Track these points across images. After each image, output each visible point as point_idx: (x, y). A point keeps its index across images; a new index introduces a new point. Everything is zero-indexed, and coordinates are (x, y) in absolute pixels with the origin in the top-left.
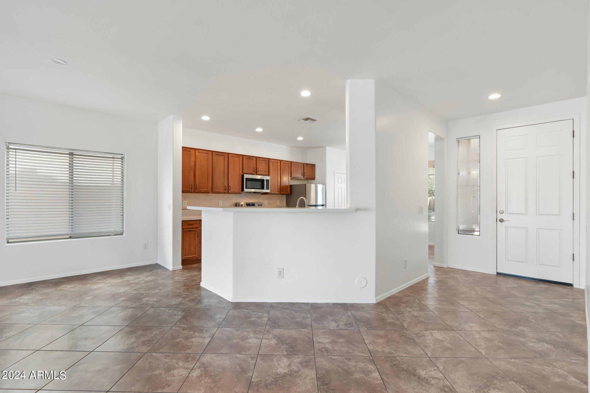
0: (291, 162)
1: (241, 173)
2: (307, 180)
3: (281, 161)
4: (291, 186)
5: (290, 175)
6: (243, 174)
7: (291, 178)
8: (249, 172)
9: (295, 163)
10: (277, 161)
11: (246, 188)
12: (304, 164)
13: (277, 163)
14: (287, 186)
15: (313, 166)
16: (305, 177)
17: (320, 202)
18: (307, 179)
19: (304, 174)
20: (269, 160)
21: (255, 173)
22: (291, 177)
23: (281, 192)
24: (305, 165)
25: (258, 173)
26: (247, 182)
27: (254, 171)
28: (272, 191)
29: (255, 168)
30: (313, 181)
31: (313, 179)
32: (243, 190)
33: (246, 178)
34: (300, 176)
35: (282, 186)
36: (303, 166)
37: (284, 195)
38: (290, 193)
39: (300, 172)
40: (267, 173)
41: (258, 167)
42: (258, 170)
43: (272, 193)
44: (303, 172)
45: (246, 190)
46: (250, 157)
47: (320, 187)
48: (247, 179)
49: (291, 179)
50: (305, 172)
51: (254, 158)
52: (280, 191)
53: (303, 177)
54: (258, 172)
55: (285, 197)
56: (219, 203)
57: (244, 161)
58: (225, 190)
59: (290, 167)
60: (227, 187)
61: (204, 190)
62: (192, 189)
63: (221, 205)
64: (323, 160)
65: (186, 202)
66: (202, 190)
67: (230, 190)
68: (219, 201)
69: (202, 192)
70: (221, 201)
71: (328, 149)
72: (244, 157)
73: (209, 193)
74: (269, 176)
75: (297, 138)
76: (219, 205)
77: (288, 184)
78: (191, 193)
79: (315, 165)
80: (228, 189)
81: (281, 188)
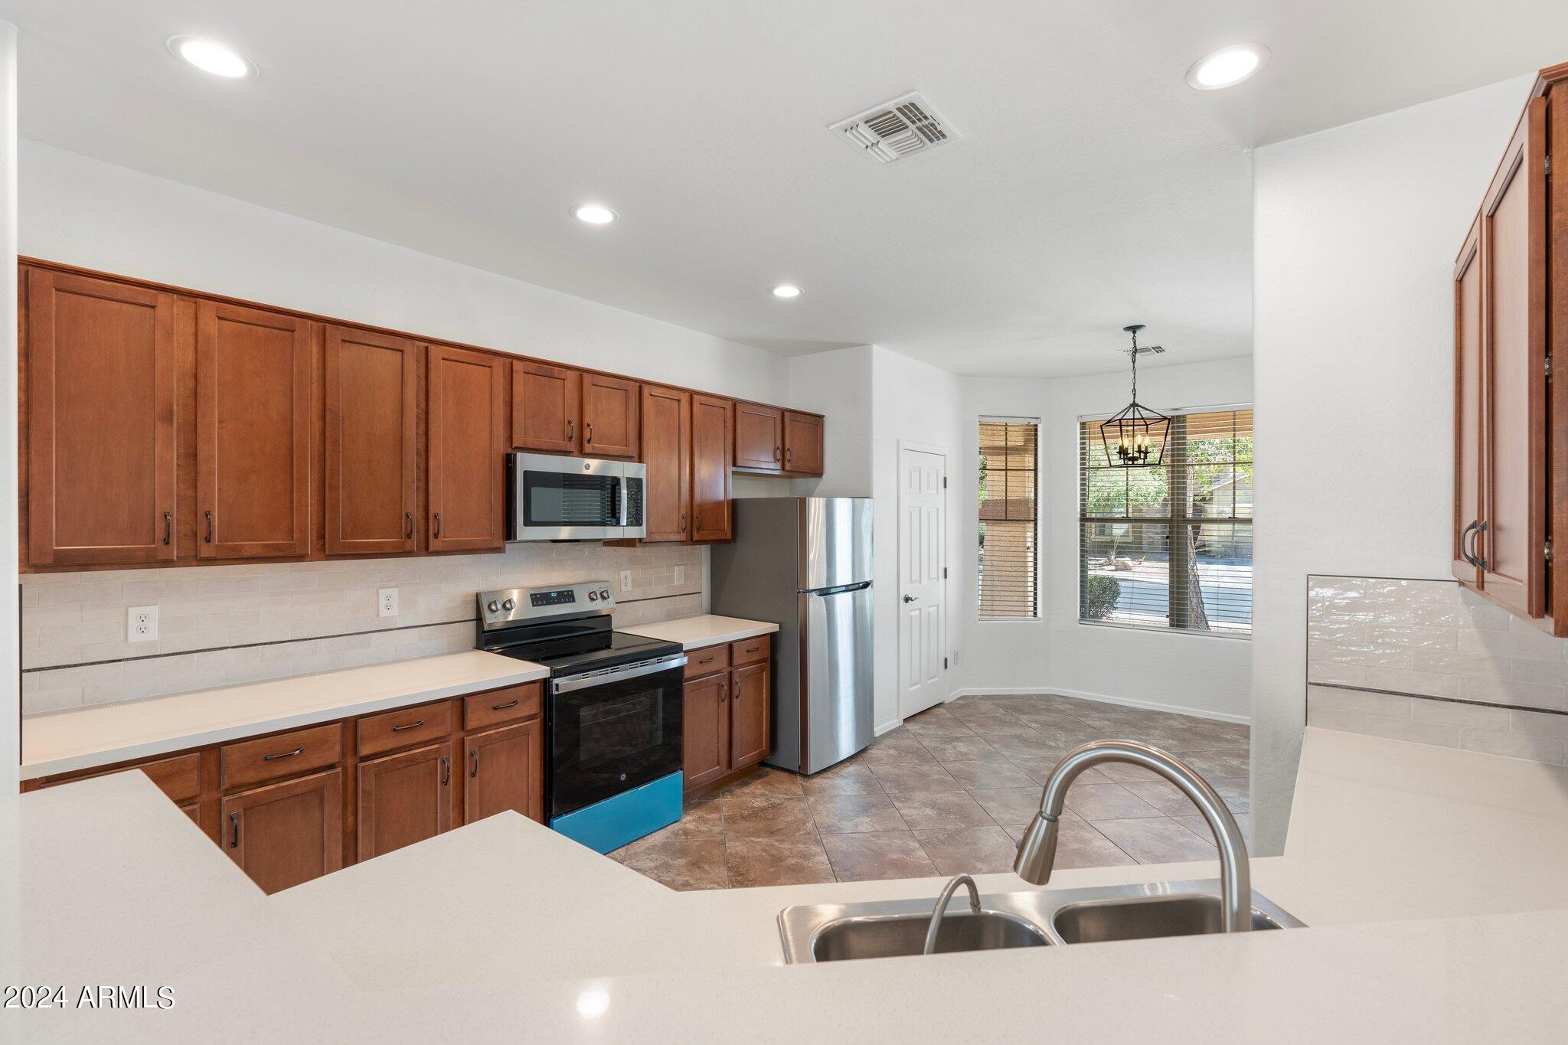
0: (735, 403)
1: (500, 447)
2: (791, 477)
3: (692, 394)
4: (734, 504)
5: (729, 457)
6: (509, 451)
7: (735, 469)
8: (544, 442)
9: (748, 408)
10: (675, 395)
11: (528, 522)
12: (783, 413)
13: (675, 404)
14: (718, 505)
15: (815, 422)
16: (788, 467)
17: (843, 577)
18: (796, 474)
19: (782, 454)
20: (640, 387)
21: (572, 446)
22: (734, 464)
23: (695, 534)
24: (787, 415)
25: (588, 448)
26: (534, 490)
27: (571, 438)
28: (654, 529)
29: (575, 424)
30: (812, 481)
31: (818, 473)
32: (509, 533)
33: (526, 473)
34: (768, 464)
35: (700, 506)
36: (779, 422)
37: (705, 546)
38: (729, 536)
39: (771, 448)
40: (633, 450)
41: (587, 420)
42: (587, 435)
43: (657, 538)
44: (779, 444)
45: (524, 532)
46: (546, 370)
47: (843, 507)
48: (534, 479)
49: (734, 473)
50: (788, 446)
51: (571, 375)
52: (689, 528)
53: (778, 466)
54: (589, 441)
55: (704, 551)
56: (383, 602)
57: (519, 388)
58: (409, 536)
59: (730, 424)
60: (422, 522)
61: (266, 545)
62: (167, 542)
63: (395, 611)
64: (860, 398)
65: (153, 611)
66: (250, 546)
67: (436, 536)
68: (383, 593)
69: (246, 554)
70: (394, 592)
71: (881, 354)
72: (518, 366)
73: (300, 558)
74: (640, 461)
75: (770, 290)
76: (384, 612)
77: (721, 497)
78: (167, 563)
79: (821, 417)
80: (422, 529)
81: (695, 513)
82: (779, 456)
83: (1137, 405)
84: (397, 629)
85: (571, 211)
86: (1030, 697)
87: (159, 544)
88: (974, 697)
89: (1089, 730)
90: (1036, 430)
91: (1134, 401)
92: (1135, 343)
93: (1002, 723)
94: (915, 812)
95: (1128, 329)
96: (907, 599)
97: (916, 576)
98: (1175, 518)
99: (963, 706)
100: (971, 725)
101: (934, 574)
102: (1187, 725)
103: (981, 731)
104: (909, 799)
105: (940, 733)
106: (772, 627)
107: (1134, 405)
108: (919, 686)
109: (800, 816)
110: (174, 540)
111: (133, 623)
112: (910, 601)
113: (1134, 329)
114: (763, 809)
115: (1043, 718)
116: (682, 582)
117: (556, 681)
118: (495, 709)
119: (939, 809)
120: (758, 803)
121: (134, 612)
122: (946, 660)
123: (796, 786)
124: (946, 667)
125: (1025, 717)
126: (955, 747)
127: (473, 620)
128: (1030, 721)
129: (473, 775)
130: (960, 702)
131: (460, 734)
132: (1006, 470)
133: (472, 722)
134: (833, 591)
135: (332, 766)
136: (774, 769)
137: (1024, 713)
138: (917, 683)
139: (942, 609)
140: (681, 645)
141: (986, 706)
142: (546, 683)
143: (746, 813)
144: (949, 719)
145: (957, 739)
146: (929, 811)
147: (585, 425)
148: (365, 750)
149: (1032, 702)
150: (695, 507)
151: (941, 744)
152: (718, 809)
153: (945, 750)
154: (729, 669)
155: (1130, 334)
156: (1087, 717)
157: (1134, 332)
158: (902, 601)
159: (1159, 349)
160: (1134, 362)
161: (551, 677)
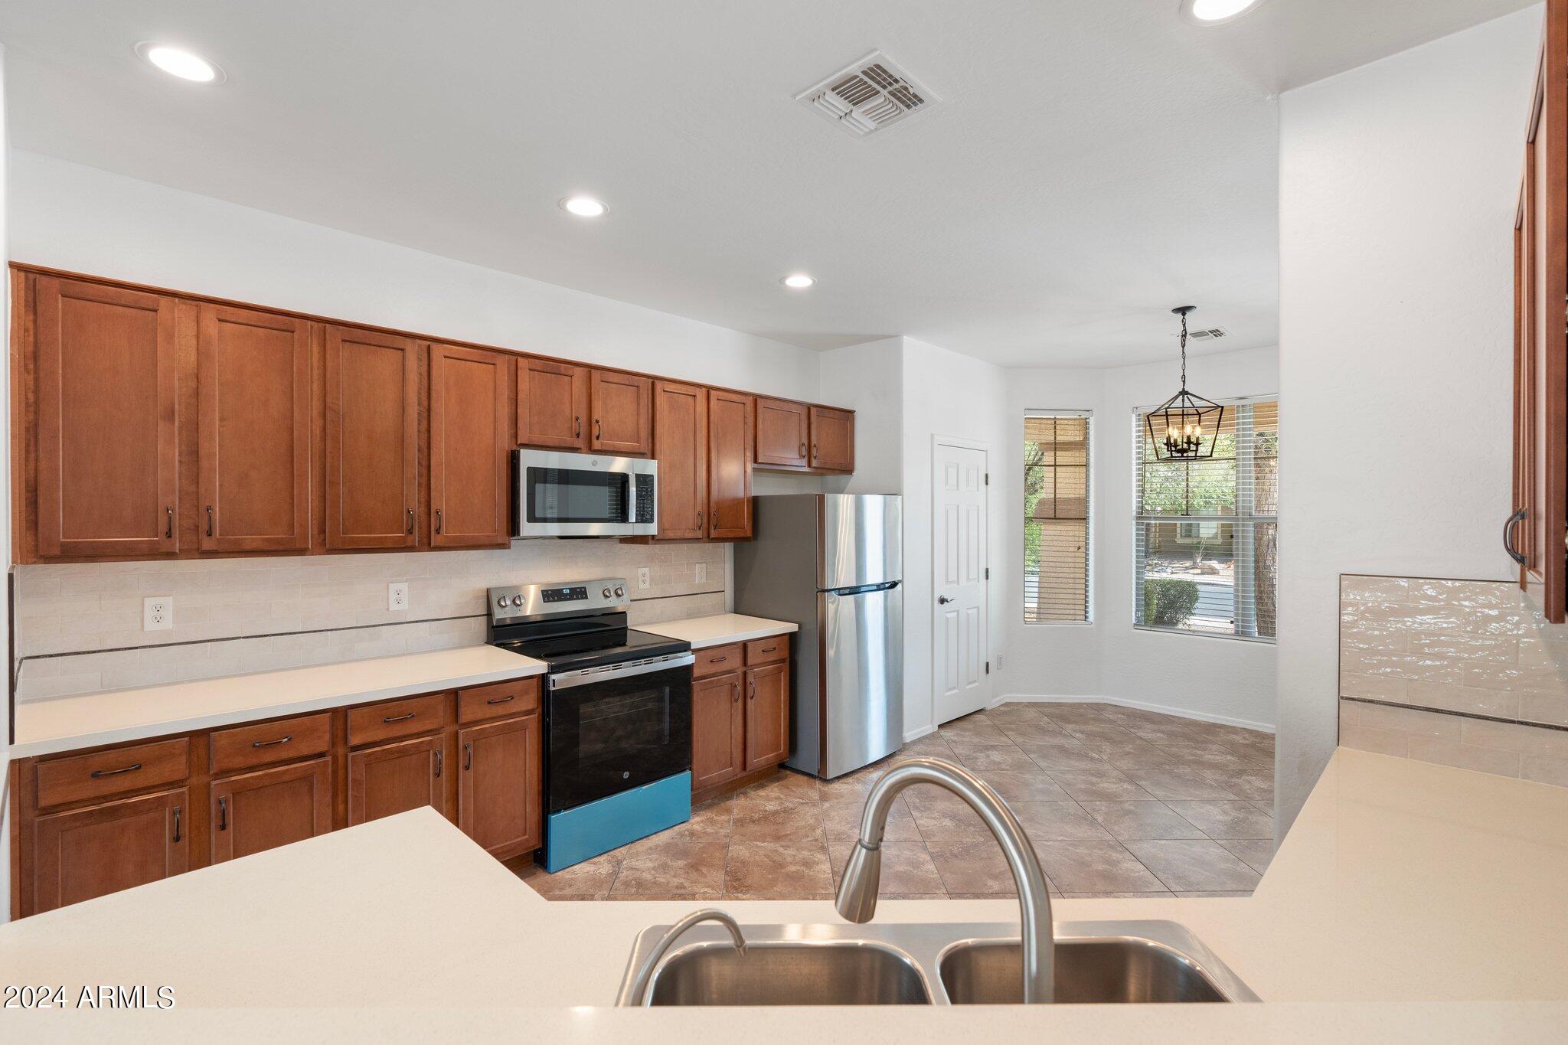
0: (756, 398)
1: (505, 444)
2: (822, 475)
3: (709, 389)
4: (755, 502)
5: (750, 455)
6: (514, 448)
7: (756, 466)
8: (551, 438)
9: (770, 404)
10: (691, 390)
11: (532, 518)
12: (809, 409)
13: (691, 399)
14: (737, 503)
15: (845, 417)
16: (814, 463)
17: (873, 575)
18: (824, 471)
19: (808, 451)
20: (653, 384)
21: (580, 443)
22: (755, 461)
23: (712, 530)
24: (813, 411)
25: (597, 445)
26: (539, 487)
27: (578, 435)
28: (667, 526)
29: (583, 419)
30: (844, 478)
31: (848, 470)
32: (514, 529)
33: (529, 469)
34: (793, 459)
35: (717, 503)
36: (804, 417)
37: (727, 544)
38: (749, 534)
39: (795, 444)
40: (644, 446)
41: (595, 416)
42: (595, 431)
43: (671, 534)
44: (805, 441)
45: (527, 528)
46: (552, 367)
47: (873, 504)
48: (539, 475)
49: (755, 470)
50: (814, 441)
51: (578, 371)
52: (705, 525)
53: (804, 462)
54: (598, 438)
55: (728, 549)
56: (393, 597)
57: (524, 384)
58: (410, 531)
59: (750, 420)
60: (424, 517)
61: (267, 539)
62: (169, 535)
63: (405, 606)
64: (891, 391)
65: (168, 602)
66: (251, 540)
67: (438, 531)
68: (393, 587)
69: (247, 547)
70: (404, 587)
71: (911, 345)
72: (522, 362)
73: (301, 552)
74: (653, 457)
75: (782, 280)
76: (394, 607)
77: (741, 494)
78: (170, 555)
79: (852, 412)
80: (425, 524)
81: (712, 510)
82: (804, 452)
83: (1187, 393)
84: (407, 623)
85: (561, 204)
86: (1080, 705)
87: (161, 538)
88: (1019, 703)
89: (1138, 742)
90: (1087, 423)
91: (1184, 389)
92: (1184, 325)
93: (1043, 731)
94: (933, 822)
95: (1177, 310)
96: (942, 601)
97: (953, 576)
98: (1240, 516)
99: (1004, 713)
100: (1010, 733)
101: (973, 575)
102: (1252, 739)
103: (1020, 740)
104: (929, 809)
105: (976, 740)
106: (793, 627)
107: (1184, 393)
108: (956, 691)
109: (812, 821)
110: (176, 533)
111: (149, 614)
112: (946, 603)
113: (1183, 310)
114: (775, 813)
115: (1090, 728)
116: (704, 580)
117: (553, 677)
118: (489, 703)
119: (959, 820)
120: (771, 807)
121: (150, 602)
122: (987, 664)
123: (812, 791)
124: (987, 672)
125: (1071, 726)
126: (988, 756)
127: (484, 615)
128: (1074, 731)
129: (467, 768)
130: (1003, 709)
131: (454, 728)
132: (1055, 465)
133: (466, 715)
134: (863, 589)
135: (322, 755)
136: (794, 772)
137: (1070, 722)
138: (955, 688)
139: (983, 610)
140: (689, 643)
141: (1031, 714)
142: (544, 678)
143: (757, 816)
144: (988, 726)
145: (993, 747)
146: (947, 822)
147: (594, 421)
148: (355, 740)
149: (1082, 710)
150: (712, 504)
151: (974, 752)
152: (729, 811)
153: (977, 758)
154: (744, 669)
155: (1180, 316)
156: (1139, 728)
157: (1184, 314)
158: (936, 603)
159: (1217, 333)
160: (1183, 346)
161: (548, 673)
